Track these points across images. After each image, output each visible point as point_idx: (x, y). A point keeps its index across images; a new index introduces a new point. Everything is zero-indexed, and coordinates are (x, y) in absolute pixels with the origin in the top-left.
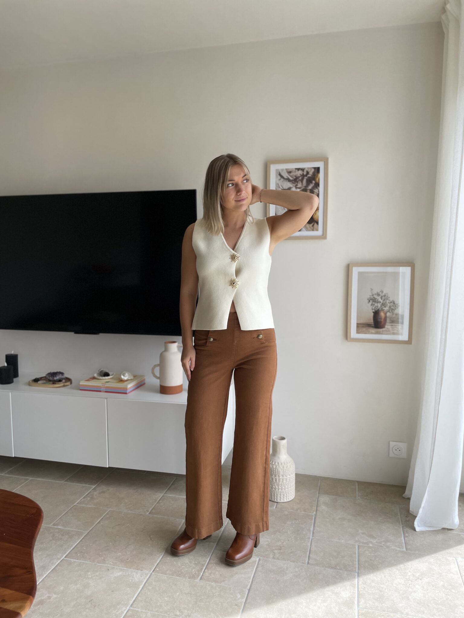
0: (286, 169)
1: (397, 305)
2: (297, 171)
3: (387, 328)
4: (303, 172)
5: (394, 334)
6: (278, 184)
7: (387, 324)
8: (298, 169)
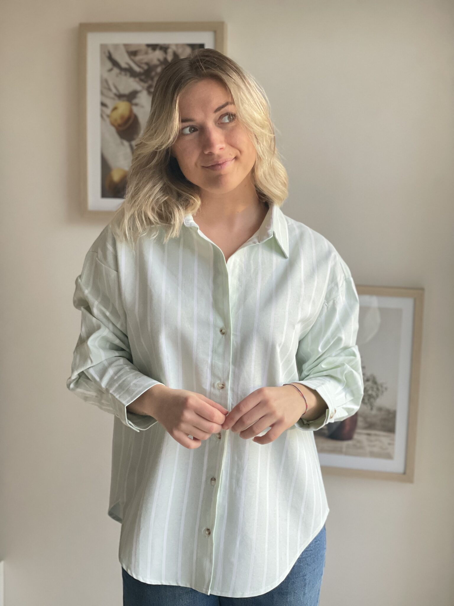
0: (126, 45)
1: (382, 386)
2: (150, 50)
3: (359, 441)
4: (164, 55)
5: (373, 455)
6: (106, 81)
7: (358, 431)
8: (154, 47)
